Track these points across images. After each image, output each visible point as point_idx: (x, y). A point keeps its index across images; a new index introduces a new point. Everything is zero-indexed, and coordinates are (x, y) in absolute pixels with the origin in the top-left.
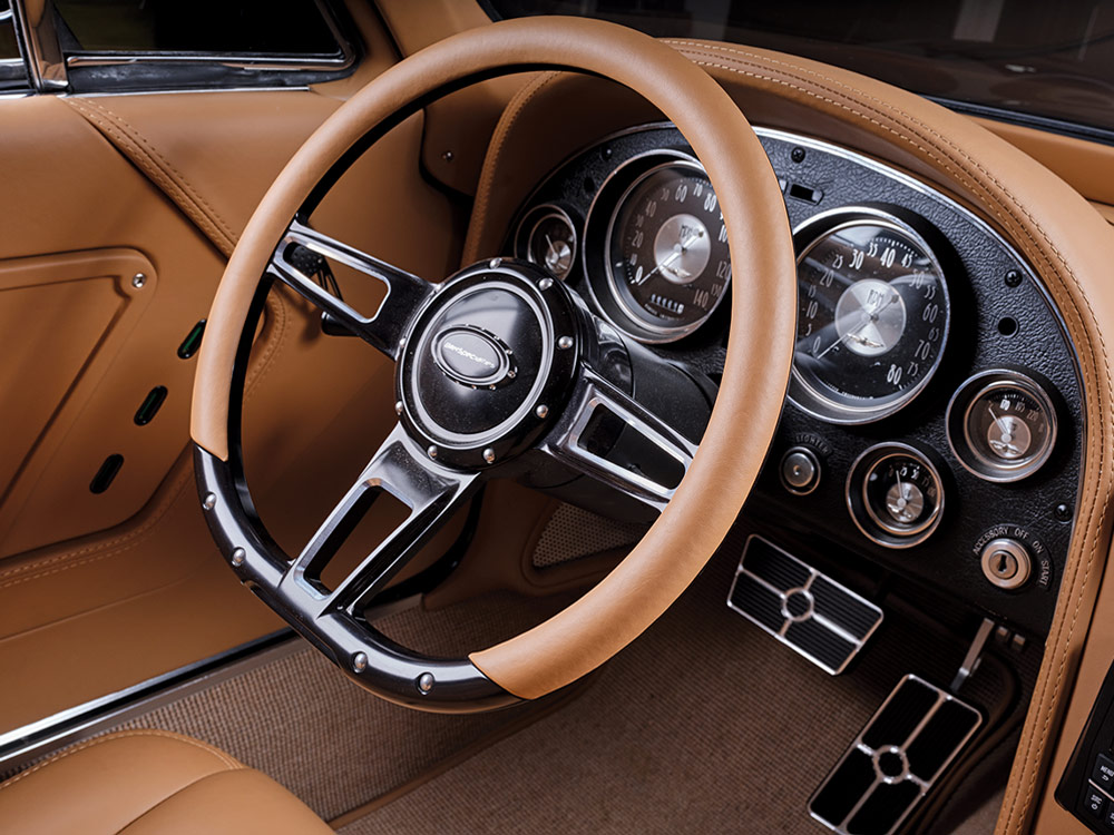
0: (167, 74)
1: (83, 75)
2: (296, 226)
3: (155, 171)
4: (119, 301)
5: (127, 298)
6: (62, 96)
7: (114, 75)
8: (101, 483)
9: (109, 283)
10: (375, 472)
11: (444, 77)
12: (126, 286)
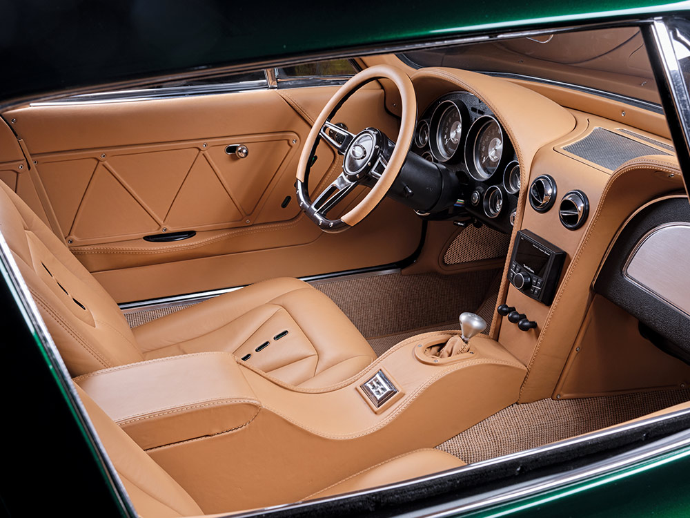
0: (304, 82)
1: (281, 84)
2: (327, 122)
3: (298, 109)
4: (289, 147)
5: (291, 146)
6: (276, 89)
7: (289, 83)
8: (284, 205)
9: (286, 142)
10: (336, 183)
11: (360, 81)
12: (291, 143)
